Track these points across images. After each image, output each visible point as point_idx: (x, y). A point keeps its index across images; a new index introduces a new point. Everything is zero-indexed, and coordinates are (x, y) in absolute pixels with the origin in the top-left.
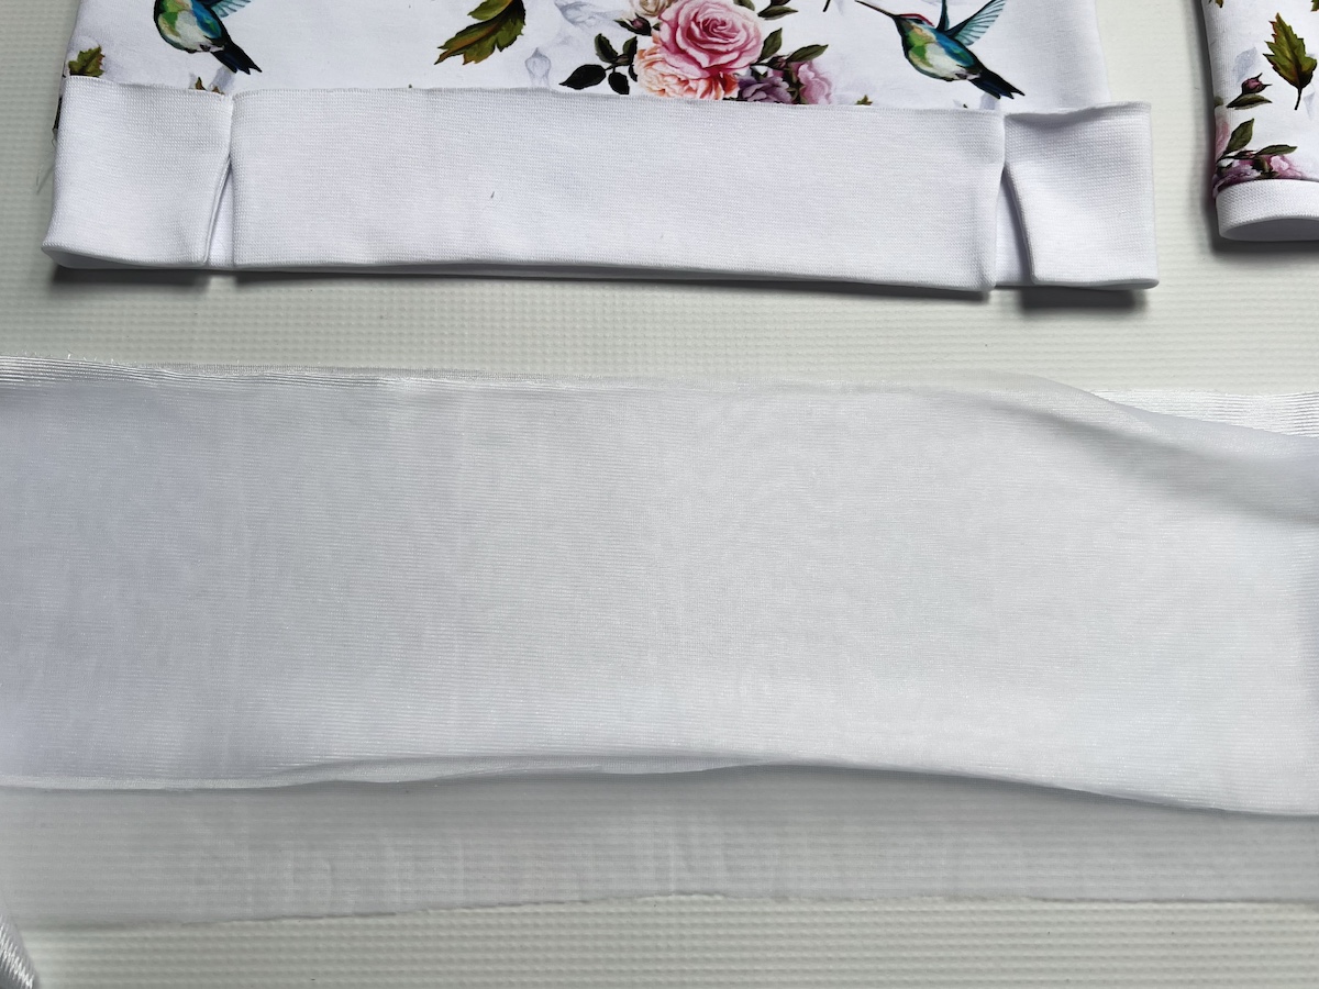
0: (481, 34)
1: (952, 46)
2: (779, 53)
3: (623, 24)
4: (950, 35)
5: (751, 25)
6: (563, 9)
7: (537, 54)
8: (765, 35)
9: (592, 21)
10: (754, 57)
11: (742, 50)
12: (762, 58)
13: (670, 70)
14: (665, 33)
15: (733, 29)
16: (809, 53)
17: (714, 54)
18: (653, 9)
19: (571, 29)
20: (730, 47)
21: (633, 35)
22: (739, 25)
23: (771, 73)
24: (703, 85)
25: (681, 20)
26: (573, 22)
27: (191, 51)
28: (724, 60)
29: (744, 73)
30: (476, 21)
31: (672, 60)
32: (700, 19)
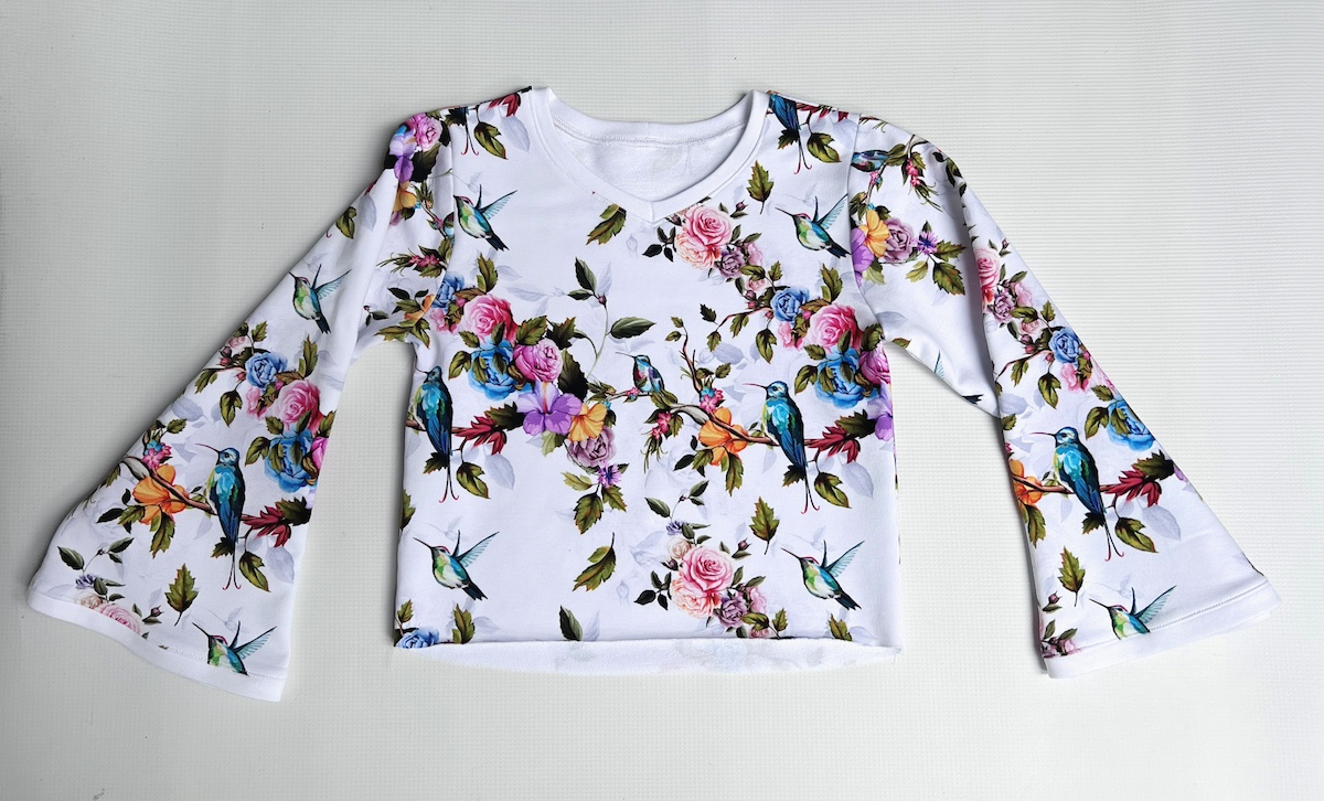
0: (594, 572)
1: (828, 577)
2: (741, 582)
3: (664, 564)
4: (826, 569)
5: (727, 563)
6: (635, 555)
7: (622, 584)
8: (735, 570)
9: (649, 563)
10: (729, 585)
11: (723, 579)
12: (733, 584)
13: (687, 593)
14: (684, 569)
15: (719, 566)
16: (756, 581)
17: (709, 581)
18: (678, 553)
19: (640, 569)
20: (717, 578)
21: (669, 571)
22: (722, 564)
23: (737, 593)
24: (704, 601)
25: (693, 561)
26: (639, 563)
27: (452, 588)
28: (714, 585)
29: (723, 594)
30: (592, 564)
31: (690, 586)
32: (703, 561)
